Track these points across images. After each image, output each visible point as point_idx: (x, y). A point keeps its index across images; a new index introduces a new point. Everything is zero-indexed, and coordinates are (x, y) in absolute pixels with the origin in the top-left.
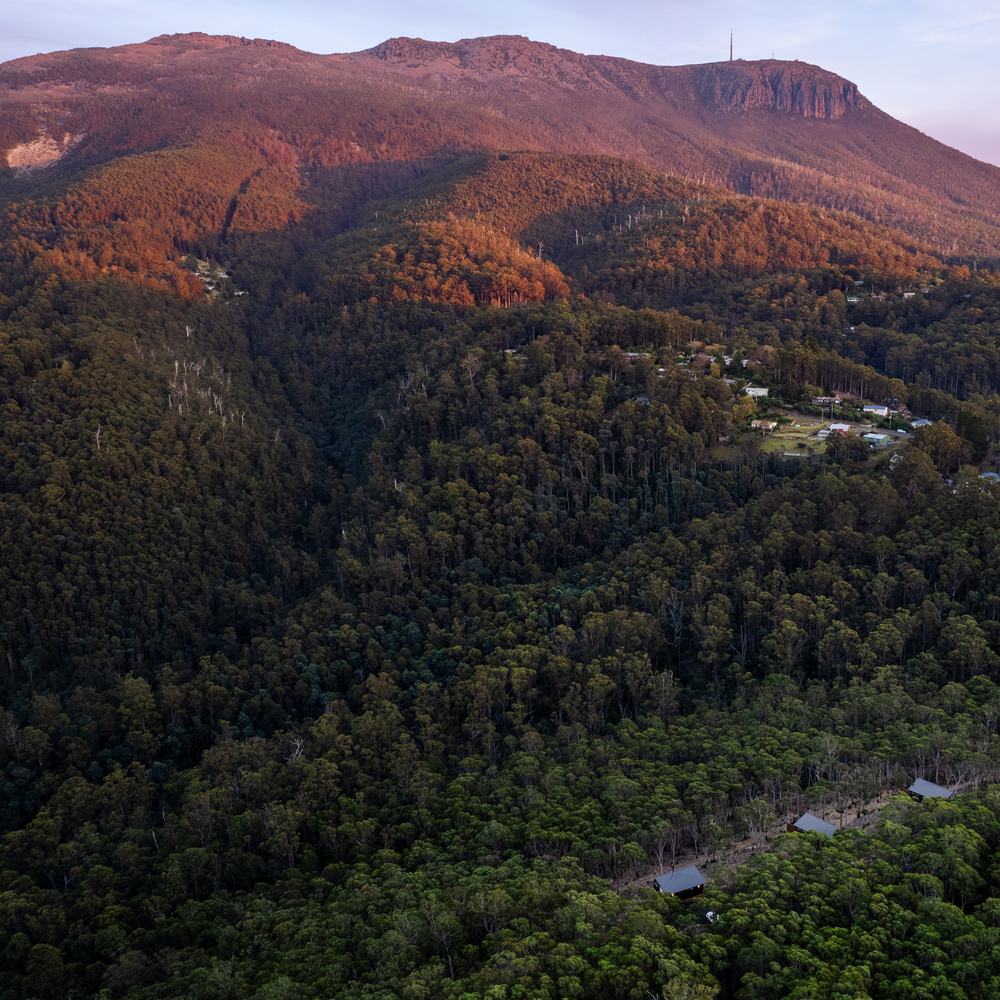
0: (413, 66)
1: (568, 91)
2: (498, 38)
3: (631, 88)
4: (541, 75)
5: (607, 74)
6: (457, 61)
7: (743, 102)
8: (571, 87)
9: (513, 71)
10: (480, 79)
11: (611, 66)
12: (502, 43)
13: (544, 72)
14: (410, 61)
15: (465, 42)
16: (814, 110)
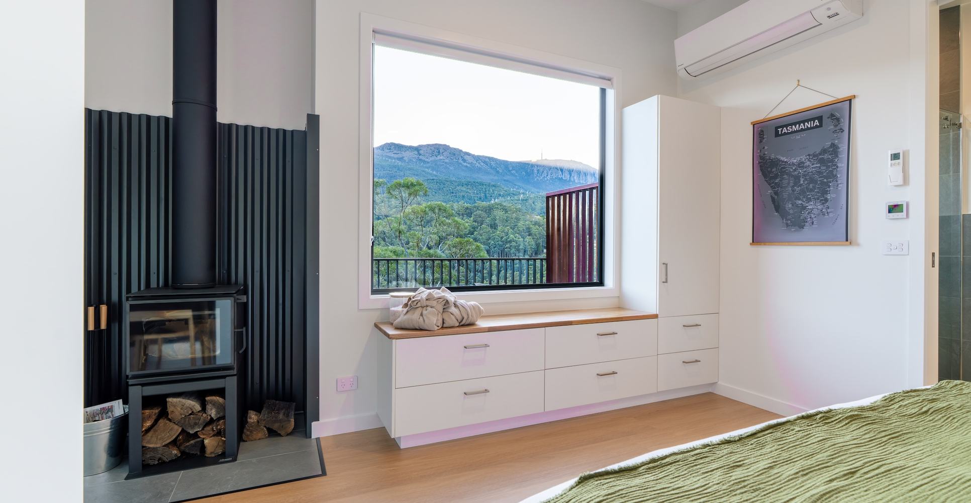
0: (396, 154)
1: (467, 166)
2: (436, 144)
3: (496, 169)
4: (455, 160)
5: (485, 162)
6: (416, 153)
7: (547, 175)
8: (469, 165)
9: (442, 157)
10: (426, 160)
11: (487, 160)
12: (437, 146)
13: (456, 159)
14: (395, 152)
15: (420, 146)
16: (579, 180)
